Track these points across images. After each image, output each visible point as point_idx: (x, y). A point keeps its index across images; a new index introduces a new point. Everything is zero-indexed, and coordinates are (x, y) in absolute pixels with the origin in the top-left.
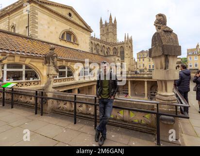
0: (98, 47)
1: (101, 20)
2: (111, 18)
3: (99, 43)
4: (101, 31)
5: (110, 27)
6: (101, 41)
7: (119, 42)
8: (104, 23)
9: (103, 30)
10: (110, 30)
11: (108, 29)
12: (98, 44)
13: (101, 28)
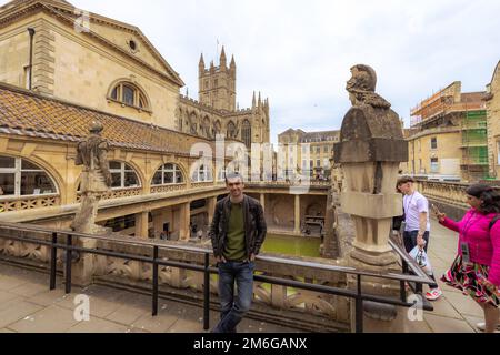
0: (193, 118)
1: (202, 61)
2: (223, 58)
3: (197, 111)
4: (201, 83)
5: (222, 75)
6: (201, 106)
7: (240, 109)
8: (207, 67)
9: (207, 83)
10: (221, 83)
11: (216, 81)
12: (194, 112)
13: (200, 77)
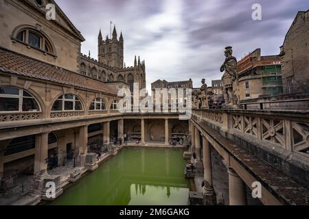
0: (94, 72)
1: (100, 35)
2: (115, 33)
3: (97, 66)
4: (99, 50)
5: (113, 45)
6: (99, 64)
7: (126, 66)
8: (104, 39)
9: (104, 49)
10: (113, 50)
11: (110, 48)
12: (94, 68)
13: (99, 46)
